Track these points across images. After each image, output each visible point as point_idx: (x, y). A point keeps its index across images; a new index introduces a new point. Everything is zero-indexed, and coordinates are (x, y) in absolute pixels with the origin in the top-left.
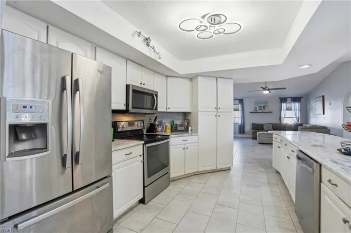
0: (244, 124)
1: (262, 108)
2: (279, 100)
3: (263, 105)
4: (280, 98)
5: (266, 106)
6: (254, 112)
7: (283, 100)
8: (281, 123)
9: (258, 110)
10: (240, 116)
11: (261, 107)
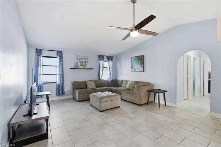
0: (63, 83)
1: (84, 64)
2: (97, 58)
3: (84, 61)
4: (98, 55)
5: (87, 62)
6: (75, 68)
7: (101, 57)
8: (100, 79)
9: (79, 66)
10: (58, 73)
11: (82, 63)
